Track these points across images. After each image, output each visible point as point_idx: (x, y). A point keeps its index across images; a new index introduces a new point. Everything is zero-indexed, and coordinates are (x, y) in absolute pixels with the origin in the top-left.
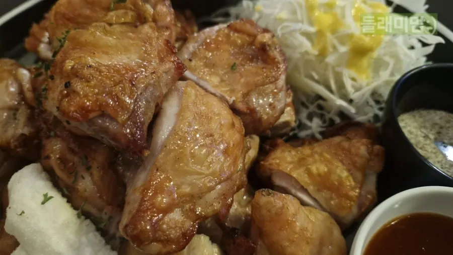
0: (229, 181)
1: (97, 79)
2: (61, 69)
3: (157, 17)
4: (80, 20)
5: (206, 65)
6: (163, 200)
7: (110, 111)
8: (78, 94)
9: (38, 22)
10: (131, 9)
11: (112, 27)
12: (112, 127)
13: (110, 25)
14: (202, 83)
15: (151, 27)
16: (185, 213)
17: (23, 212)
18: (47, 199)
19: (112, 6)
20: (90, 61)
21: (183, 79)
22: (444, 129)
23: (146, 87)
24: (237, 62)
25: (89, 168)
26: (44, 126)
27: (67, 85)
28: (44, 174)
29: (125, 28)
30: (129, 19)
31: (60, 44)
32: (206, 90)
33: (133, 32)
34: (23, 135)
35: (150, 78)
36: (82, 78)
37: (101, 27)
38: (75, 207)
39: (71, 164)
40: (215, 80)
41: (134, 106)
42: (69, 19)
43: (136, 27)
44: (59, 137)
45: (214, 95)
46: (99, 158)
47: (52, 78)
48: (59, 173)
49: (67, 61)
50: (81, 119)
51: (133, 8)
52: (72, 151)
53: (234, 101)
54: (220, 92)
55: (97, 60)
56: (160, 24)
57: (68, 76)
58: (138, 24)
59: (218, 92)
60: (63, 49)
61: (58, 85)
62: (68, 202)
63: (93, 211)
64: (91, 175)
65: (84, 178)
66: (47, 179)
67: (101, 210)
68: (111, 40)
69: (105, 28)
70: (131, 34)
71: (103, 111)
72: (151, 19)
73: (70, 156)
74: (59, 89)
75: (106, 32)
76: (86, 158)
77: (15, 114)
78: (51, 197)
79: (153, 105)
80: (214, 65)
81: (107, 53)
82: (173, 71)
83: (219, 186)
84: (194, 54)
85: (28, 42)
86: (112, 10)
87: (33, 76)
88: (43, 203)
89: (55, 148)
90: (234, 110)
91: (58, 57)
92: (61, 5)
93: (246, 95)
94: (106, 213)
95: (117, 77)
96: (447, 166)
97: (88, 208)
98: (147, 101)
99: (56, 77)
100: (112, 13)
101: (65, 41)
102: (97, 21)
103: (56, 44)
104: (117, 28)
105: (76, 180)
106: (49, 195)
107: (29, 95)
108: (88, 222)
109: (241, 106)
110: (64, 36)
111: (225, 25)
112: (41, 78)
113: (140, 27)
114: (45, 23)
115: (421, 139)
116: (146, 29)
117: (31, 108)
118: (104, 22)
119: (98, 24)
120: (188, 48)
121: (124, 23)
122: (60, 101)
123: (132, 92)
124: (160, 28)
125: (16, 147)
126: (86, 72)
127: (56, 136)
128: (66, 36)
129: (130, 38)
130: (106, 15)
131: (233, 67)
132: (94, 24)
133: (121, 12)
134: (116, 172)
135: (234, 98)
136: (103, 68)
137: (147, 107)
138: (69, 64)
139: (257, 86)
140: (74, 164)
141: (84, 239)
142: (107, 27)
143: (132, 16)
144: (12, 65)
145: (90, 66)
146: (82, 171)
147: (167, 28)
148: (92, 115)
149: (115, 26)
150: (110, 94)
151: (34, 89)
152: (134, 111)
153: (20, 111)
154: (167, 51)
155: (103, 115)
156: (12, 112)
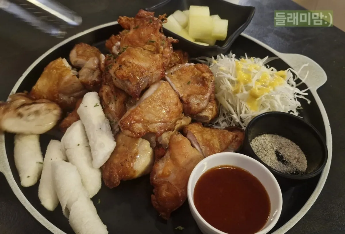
0: (165, 124)
1: (131, 67)
2: (120, 60)
3: (164, 52)
4: (134, 44)
5: (178, 78)
6: (137, 117)
7: (131, 80)
8: (123, 70)
9: (115, 35)
10: (155, 46)
11: (144, 51)
12: (130, 85)
13: (144, 50)
14: (172, 84)
15: (160, 56)
16: (143, 126)
17: (87, 106)
18: (96, 105)
19: (148, 42)
20: (131, 61)
21: (165, 80)
22: (284, 148)
23: (147, 76)
24: (191, 81)
25: (116, 100)
26: (105, 80)
27: (120, 66)
28: (98, 97)
29: (149, 53)
30: (152, 50)
31: (123, 50)
32: (173, 88)
33: (151, 55)
34: (95, 80)
35: (149, 74)
36: (126, 66)
37: (140, 49)
38: (105, 113)
39: (110, 96)
40: (179, 85)
41: (139, 81)
42: (130, 42)
43: (154, 54)
44: (109, 86)
45: (174, 90)
46: (121, 98)
47: (116, 62)
48: (104, 98)
49: (123, 58)
50: (121, 79)
51: (156, 46)
52: (112, 92)
53: (182, 96)
54: (178, 91)
55: (134, 61)
56: (164, 55)
57: (122, 63)
58: (156, 53)
59: (177, 90)
60: (123, 53)
61: (117, 66)
62: (103, 111)
63: (111, 118)
64: (116, 103)
65: (112, 103)
66: (99, 99)
67: (114, 118)
68: (142, 56)
69: (142, 50)
70: (150, 56)
71: (129, 79)
72: (161, 53)
73: (110, 94)
74: (117, 67)
75: (141, 52)
76: (116, 96)
77: (93, 72)
78: (98, 106)
79: (146, 83)
80: (181, 79)
81: (138, 60)
82: (160, 75)
83: (160, 123)
84: (175, 72)
85: (107, 42)
86: (147, 44)
87: (106, 59)
88: (95, 106)
89: (106, 89)
90: (181, 100)
91: (120, 55)
92: (129, 35)
93: (189, 96)
94: (115, 120)
95: (138, 70)
96: (273, 162)
97: (109, 115)
98: (145, 82)
99: (117, 62)
100: (147, 45)
101: (125, 50)
102: (140, 47)
103: (121, 50)
104: (146, 52)
105: (109, 103)
106: (98, 105)
107: (102, 66)
108: (108, 119)
109: (184, 99)
110: (125, 47)
111: (194, 64)
112: (110, 61)
113: (155, 55)
114: (119, 37)
115: (269, 147)
116: (158, 56)
117: (101, 72)
118: (142, 48)
119: (140, 48)
120: (174, 69)
121: (150, 51)
122: (116, 70)
123: (140, 76)
124: (163, 57)
125: (91, 84)
126: (128, 64)
127: (108, 85)
128: (126, 48)
129: (149, 57)
130: (144, 45)
131: (189, 83)
132: (138, 47)
133: (151, 46)
134: (125, 105)
135: (182, 95)
136: (134, 65)
137: (144, 84)
138: (123, 59)
139: (195, 94)
140: (111, 97)
141: (104, 124)
142: (143, 50)
143: (154, 49)
144: (97, 51)
145: (130, 63)
146: (113, 101)
147: (166, 58)
148: (124, 79)
149: (146, 51)
150: (133, 74)
151: (106, 64)
152: (139, 83)
153: (96, 72)
154: (162, 67)
155: (128, 80)
156: (93, 71)
